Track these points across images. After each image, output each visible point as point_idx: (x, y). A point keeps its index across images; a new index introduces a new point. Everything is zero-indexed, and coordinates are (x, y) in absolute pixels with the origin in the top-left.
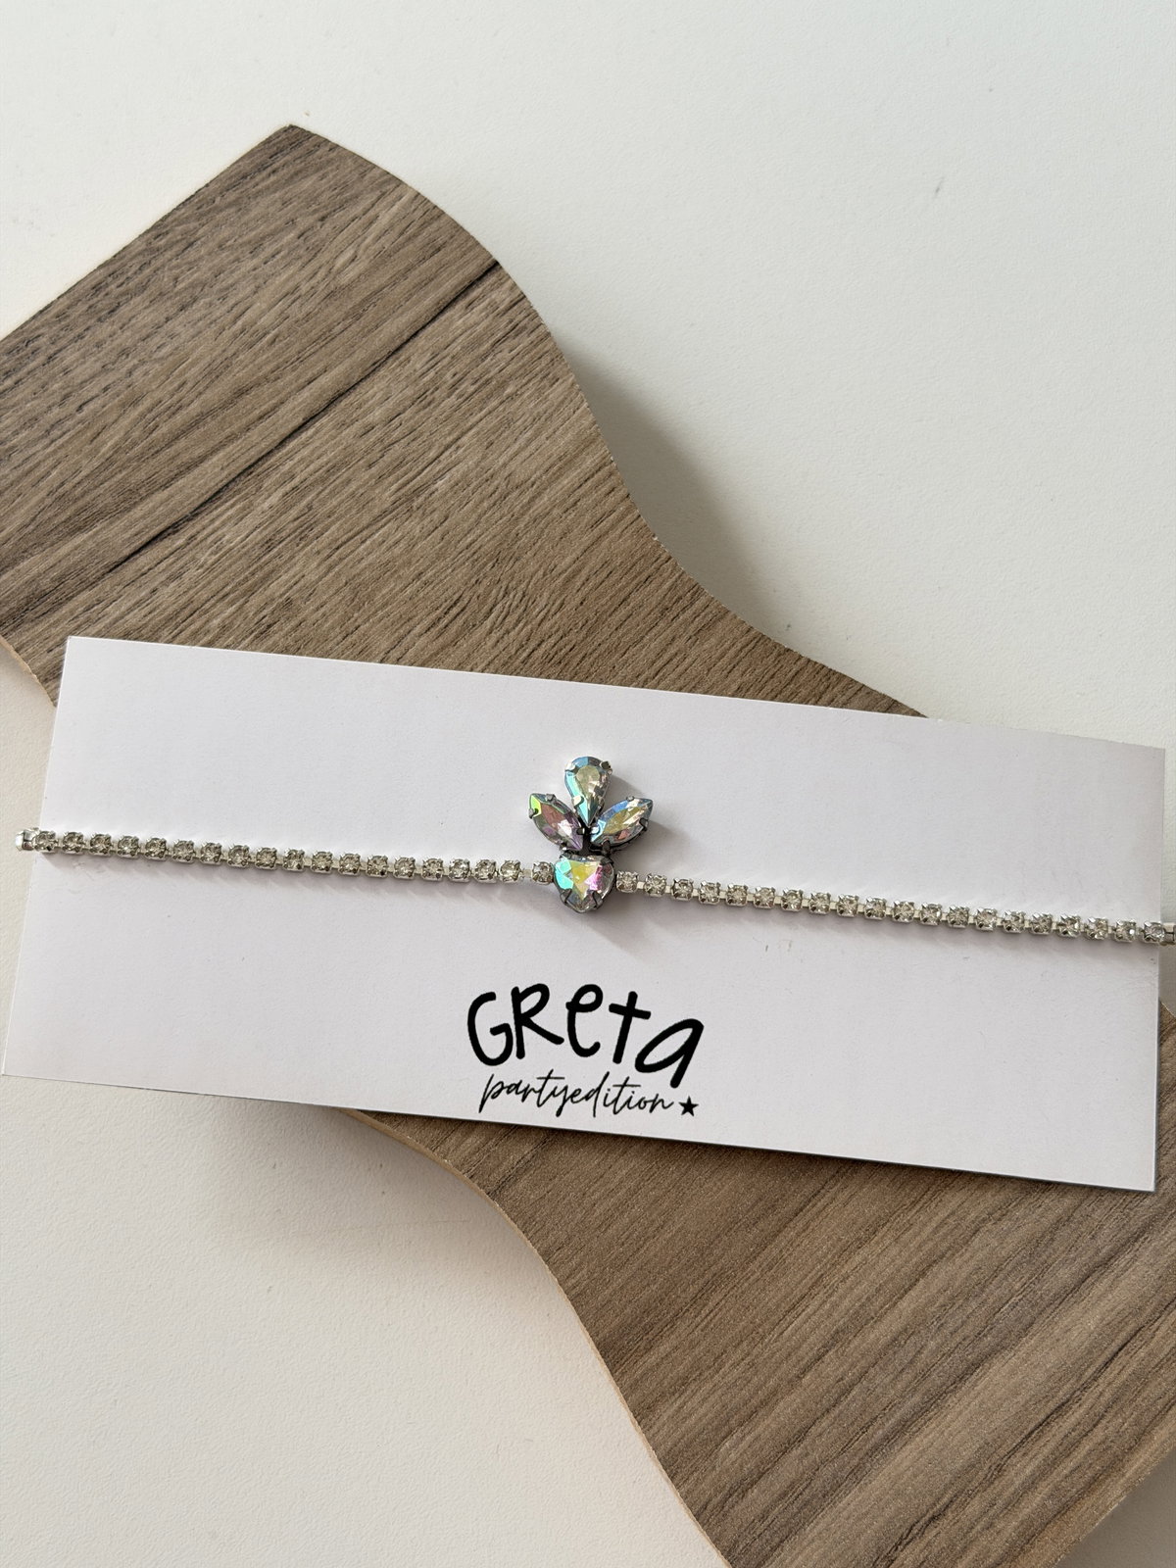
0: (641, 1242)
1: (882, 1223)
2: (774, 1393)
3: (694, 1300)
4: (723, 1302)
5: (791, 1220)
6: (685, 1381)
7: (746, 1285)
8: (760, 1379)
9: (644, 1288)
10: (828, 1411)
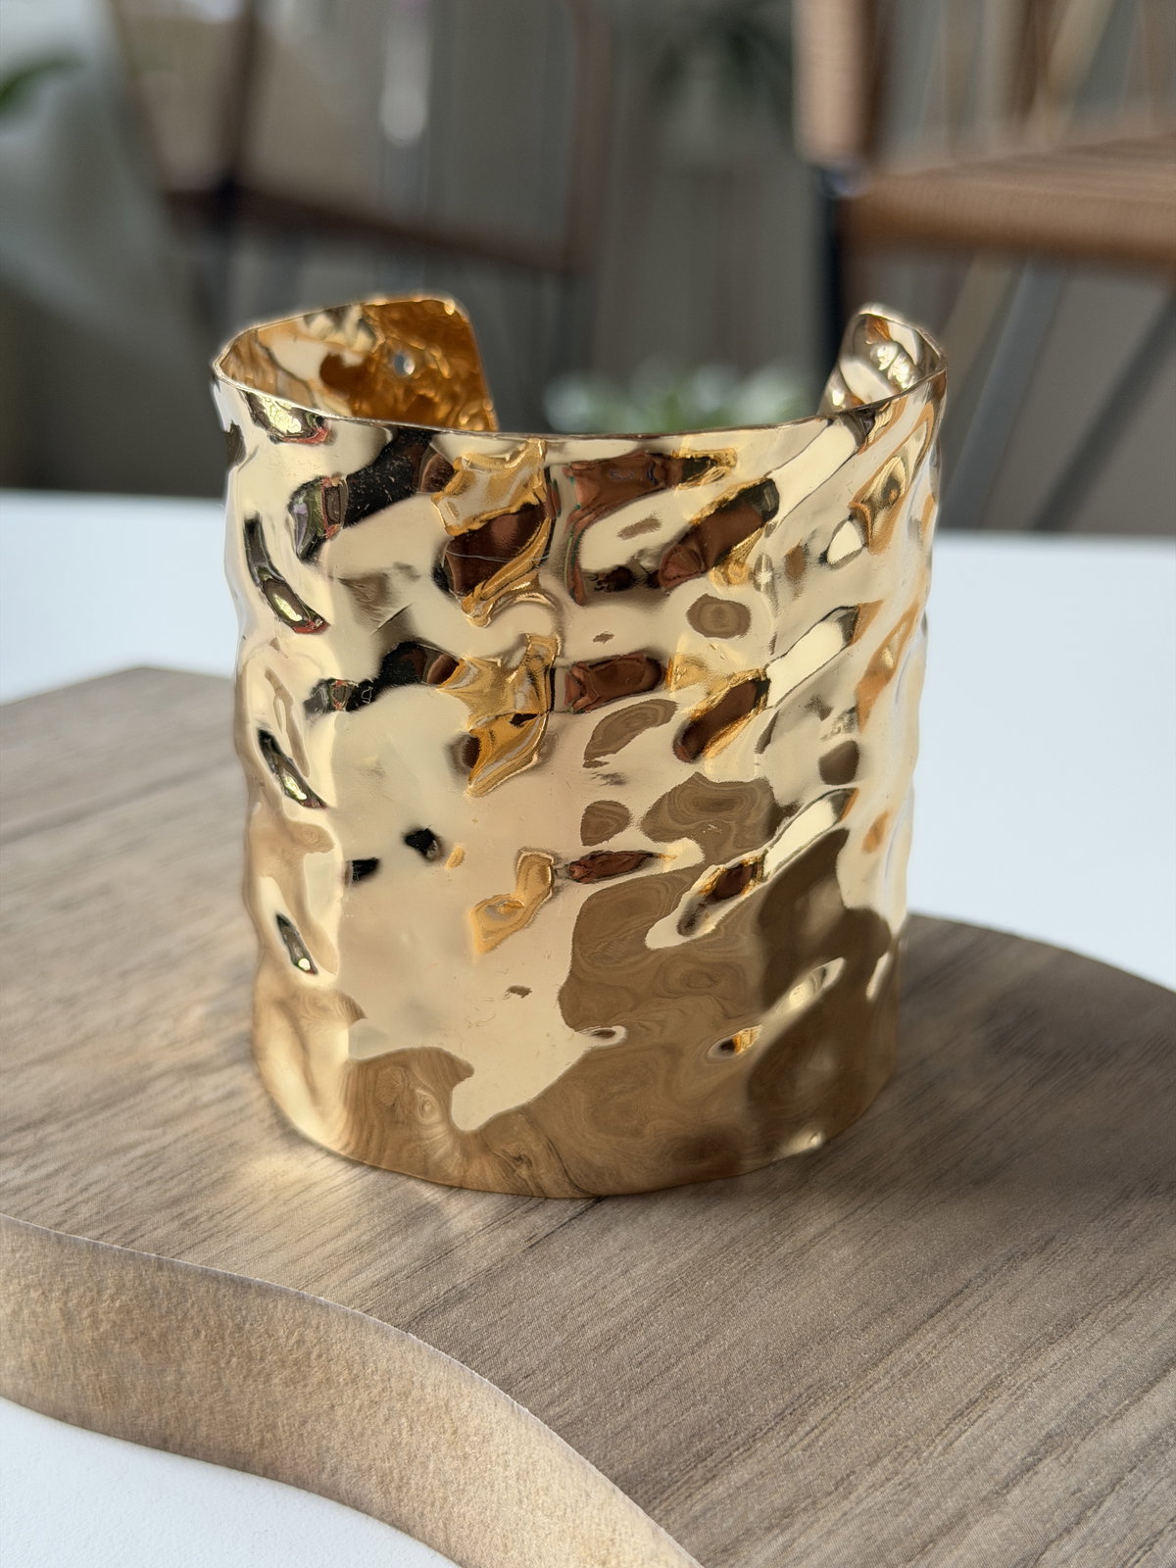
0: (673, 1361)
1: (1079, 1316)
2: (961, 1516)
3: (780, 1416)
4: (834, 1416)
5: (924, 1322)
6: (787, 1513)
7: (868, 1394)
8: (928, 1500)
9: (688, 1410)
10: (1068, 1530)
